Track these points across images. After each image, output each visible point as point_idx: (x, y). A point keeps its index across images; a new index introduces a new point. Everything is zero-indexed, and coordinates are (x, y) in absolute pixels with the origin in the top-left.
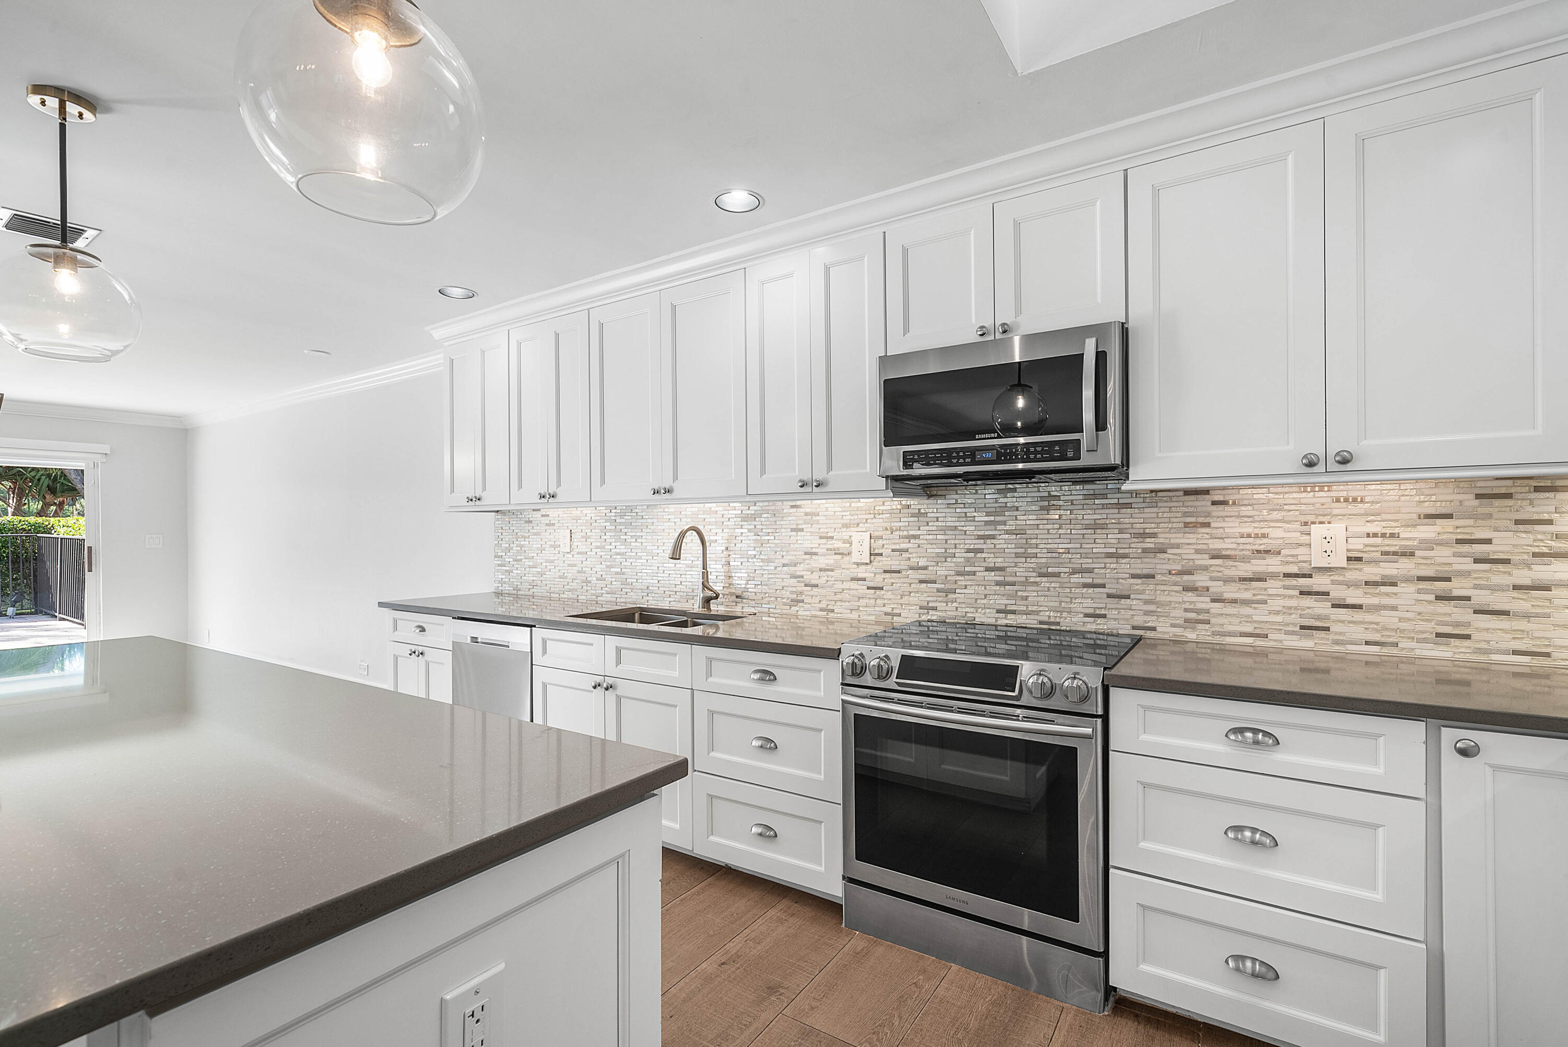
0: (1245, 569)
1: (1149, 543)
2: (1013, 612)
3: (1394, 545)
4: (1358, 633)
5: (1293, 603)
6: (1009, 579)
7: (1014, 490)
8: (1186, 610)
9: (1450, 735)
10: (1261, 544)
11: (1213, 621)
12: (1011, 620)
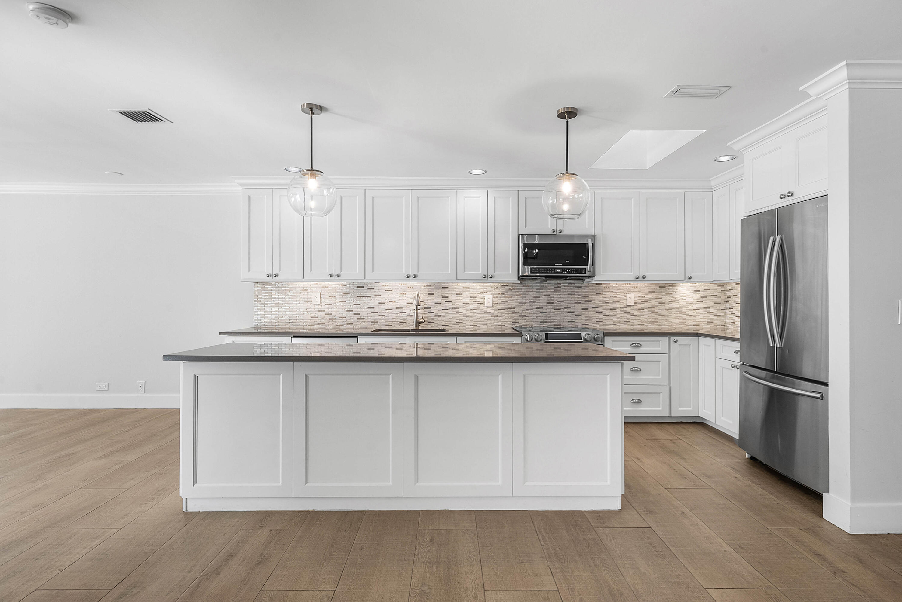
0: (611, 306)
1: (587, 299)
2: (546, 322)
3: (644, 299)
4: (636, 322)
5: (622, 315)
6: (544, 311)
7: (546, 281)
8: (597, 319)
9: (673, 339)
10: (615, 299)
11: (603, 321)
12: (545, 325)
